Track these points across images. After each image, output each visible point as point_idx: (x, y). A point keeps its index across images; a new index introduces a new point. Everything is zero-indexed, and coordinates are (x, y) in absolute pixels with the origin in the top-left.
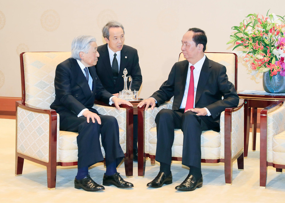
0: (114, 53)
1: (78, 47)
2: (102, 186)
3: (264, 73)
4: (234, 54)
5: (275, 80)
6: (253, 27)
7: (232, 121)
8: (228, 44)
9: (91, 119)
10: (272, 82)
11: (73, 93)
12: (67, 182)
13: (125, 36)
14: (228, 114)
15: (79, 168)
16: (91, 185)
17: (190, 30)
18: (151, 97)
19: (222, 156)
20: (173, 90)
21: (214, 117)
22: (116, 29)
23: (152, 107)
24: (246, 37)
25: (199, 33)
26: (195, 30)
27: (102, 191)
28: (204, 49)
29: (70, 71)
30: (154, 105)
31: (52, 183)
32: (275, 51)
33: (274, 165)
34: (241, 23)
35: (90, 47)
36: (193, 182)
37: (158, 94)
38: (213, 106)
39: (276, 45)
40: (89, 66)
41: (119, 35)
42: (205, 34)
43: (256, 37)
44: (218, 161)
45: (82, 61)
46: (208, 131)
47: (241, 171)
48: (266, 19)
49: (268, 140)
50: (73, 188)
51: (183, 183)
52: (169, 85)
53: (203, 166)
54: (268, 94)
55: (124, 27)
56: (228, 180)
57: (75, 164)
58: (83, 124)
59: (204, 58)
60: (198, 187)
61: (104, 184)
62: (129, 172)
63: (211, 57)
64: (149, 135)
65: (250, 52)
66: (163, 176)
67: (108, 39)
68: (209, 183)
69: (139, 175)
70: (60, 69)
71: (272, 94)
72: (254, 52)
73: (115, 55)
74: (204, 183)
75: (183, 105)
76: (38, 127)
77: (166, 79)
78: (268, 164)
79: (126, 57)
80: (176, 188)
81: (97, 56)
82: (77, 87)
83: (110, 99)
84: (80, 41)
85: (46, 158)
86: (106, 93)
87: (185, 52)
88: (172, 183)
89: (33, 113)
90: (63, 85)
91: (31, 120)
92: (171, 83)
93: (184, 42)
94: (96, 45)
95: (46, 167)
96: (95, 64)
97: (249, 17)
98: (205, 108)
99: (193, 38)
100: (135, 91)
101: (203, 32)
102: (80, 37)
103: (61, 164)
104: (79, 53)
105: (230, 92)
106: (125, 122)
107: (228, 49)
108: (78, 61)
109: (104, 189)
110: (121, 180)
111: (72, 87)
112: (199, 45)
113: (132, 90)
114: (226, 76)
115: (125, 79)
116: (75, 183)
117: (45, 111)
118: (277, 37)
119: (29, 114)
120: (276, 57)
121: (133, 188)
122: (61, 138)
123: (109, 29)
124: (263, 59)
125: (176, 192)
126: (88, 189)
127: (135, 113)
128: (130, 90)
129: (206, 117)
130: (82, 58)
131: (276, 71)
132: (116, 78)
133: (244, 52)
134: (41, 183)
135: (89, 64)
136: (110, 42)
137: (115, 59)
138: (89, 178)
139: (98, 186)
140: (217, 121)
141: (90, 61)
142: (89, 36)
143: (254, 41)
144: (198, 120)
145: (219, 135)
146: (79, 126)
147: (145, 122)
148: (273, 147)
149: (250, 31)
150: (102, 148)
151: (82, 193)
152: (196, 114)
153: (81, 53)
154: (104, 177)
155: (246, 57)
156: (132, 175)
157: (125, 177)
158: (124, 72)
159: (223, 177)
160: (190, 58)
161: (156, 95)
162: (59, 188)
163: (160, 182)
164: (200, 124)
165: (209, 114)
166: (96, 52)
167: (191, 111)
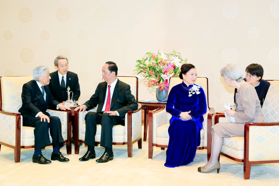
0: (62, 76)
1: (37, 73)
2: (50, 161)
3: (157, 89)
4: (136, 77)
5: (163, 94)
6: (149, 61)
7: (132, 119)
8: (134, 71)
9: (43, 119)
10: (161, 95)
11: (33, 102)
12: (28, 159)
13: (69, 65)
14: (130, 114)
15: (35, 149)
16: (43, 160)
17: (107, 63)
18: (84, 104)
19: (126, 141)
20: (98, 101)
21: (121, 117)
22: (62, 60)
23: (83, 111)
24: (145, 66)
25: (112, 65)
26: (109, 63)
27: (49, 164)
28: (116, 74)
29: (32, 88)
30: (85, 109)
31: (18, 159)
32: (163, 76)
33: (157, 146)
34: (143, 58)
35: (45, 73)
36: (107, 157)
37: (89, 102)
38: (121, 110)
39: (163, 72)
40: (44, 85)
41: (64, 64)
42: (116, 65)
43: (151, 67)
44: (124, 143)
45: (40, 82)
46: (118, 125)
47: (140, 150)
48: (157, 55)
49: (153, 130)
50: (32, 162)
51: (101, 158)
52: (95, 97)
53: (114, 147)
54: (159, 102)
55: (68, 59)
56: (130, 155)
57: (33, 147)
58: (38, 122)
59: (117, 80)
60: (110, 160)
61: (51, 160)
62: (69, 152)
63: (121, 79)
64: (82, 128)
65: (147, 76)
66: (90, 153)
67: (58, 66)
68: (118, 157)
69: (75, 153)
70: (25, 87)
71: (161, 102)
72: (150, 76)
73: (63, 77)
74: (114, 157)
75: (104, 109)
76: (9, 124)
77: (94, 93)
78: (153, 145)
79: (70, 79)
80: (96, 161)
81: (49, 79)
82: (36, 99)
83: (57, 106)
84: (38, 69)
85: (14, 144)
86: (55, 102)
87: (105, 77)
88: (95, 158)
89: (6, 115)
90: (27, 97)
91: (5, 120)
92: (97, 96)
93: (103, 71)
94: (49, 71)
95: (14, 149)
96: (48, 83)
97: (148, 54)
98: (116, 111)
99: (108, 68)
100: (75, 101)
101: (115, 64)
102: (38, 67)
103: (23, 147)
104: (38, 76)
105: (132, 101)
106: (67, 120)
107: (134, 74)
108: (37, 82)
109: (51, 162)
110: (61, 157)
111: (32, 98)
112: (112, 72)
113: (73, 100)
114: (130, 91)
115: (69, 93)
116: (33, 159)
117: (13, 114)
118: (164, 67)
119: (3, 116)
120: (163, 79)
121: (69, 161)
122: (23, 131)
123: (58, 60)
124: (155, 80)
125: (96, 163)
126: (41, 163)
127: (73, 114)
128: (72, 100)
129: (116, 116)
130: (39, 80)
131: (162, 88)
132: (64, 92)
133: (144, 76)
134: (11, 159)
135: (44, 84)
136: (59, 69)
137: (63, 80)
138: (42, 155)
139: (47, 160)
140: (123, 119)
141: (45, 82)
142: (44, 66)
143: (150, 70)
144: (111, 118)
145: (124, 128)
146: (36, 123)
147: (79, 120)
148: (156, 134)
149: (147, 63)
150: (50, 137)
151: (37, 165)
152: (110, 115)
153: (39, 77)
154: (52, 155)
155: (145, 79)
156: (71, 153)
157: (67, 155)
158: (68, 89)
159: (126, 154)
160: (108, 80)
161: (87, 103)
162: (22, 162)
163: (88, 157)
164: (112, 121)
165: (118, 115)
166: (48, 76)
167: (106, 113)
